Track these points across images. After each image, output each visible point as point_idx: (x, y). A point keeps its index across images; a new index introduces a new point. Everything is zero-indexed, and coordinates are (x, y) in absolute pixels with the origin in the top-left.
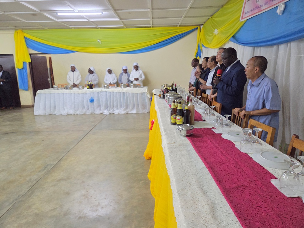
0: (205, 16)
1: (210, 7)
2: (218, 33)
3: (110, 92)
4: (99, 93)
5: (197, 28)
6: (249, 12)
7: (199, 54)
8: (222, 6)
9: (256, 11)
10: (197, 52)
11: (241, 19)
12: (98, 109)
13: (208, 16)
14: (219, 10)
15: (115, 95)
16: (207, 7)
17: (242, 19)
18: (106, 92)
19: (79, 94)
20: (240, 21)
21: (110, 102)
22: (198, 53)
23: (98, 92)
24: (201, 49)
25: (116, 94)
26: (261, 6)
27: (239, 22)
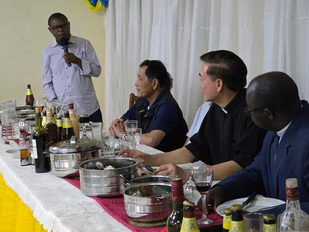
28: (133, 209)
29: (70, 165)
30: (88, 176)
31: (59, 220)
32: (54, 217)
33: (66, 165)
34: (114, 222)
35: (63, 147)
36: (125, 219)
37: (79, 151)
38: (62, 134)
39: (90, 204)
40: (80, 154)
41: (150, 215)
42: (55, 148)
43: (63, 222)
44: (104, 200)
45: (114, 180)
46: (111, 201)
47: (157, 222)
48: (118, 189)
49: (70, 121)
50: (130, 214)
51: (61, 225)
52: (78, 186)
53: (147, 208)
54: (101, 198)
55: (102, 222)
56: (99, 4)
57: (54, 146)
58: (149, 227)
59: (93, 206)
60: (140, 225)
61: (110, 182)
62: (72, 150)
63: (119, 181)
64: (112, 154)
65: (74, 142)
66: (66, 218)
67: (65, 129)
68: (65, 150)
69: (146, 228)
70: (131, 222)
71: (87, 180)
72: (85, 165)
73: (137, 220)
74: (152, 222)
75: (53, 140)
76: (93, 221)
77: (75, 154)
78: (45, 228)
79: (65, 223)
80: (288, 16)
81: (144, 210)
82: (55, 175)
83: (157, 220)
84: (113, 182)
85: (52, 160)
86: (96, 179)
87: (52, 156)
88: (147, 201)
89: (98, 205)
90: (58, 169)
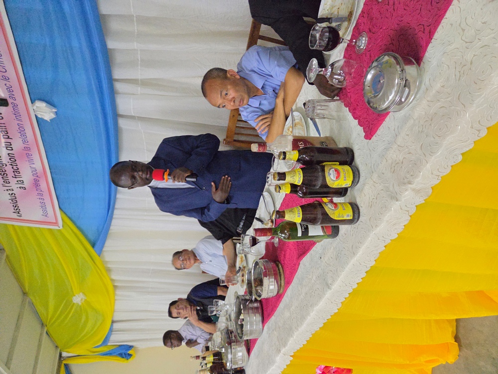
0: (40, 341)
1: (19, 318)
2: (83, 293)
5: (66, 366)
6: (43, 206)
7: (123, 351)
8: (25, 294)
9: (43, 185)
10: (119, 358)
11: (58, 226)
13: (41, 334)
14: (32, 304)
16: (17, 327)
17: (56, 223)
20: (61, 228)
22: (121, 355)
24: (113, 348)
26: (35, 172)
27: (64, 231)
28: (272, 291)
29: (240, 351)
30: (249, 332)
31: (283, 350)
32: (281, 354)
33: (240, 354)
34: (281, 305)
35: (227, 357)
36: (279, 297)
37: (230, 343)
38: (217, 362)
39: (269, 329)
40: (232, 344)
41: (275, 278)
42: (228, 364)
43: (284, 347)
44: (264, 318)
45: (250, 311)
46: (265, 312)
47: (280, 273)
48: (257, 308)
49: (209, 355)
50: (275, 293)
51: (286, 348)
52: (255, 340)
53: (271, 280)
54: (264, 321)
55: (282, 315)
56: (130, 352)
57: (227, 365)
58: (284, 276)
59: (270, 325)
60: (283, 284)
61: (252, 314)
62: (229, 350)
63: (251, 308)
64: (231, 324)
65: (223, 349)
66: (281, 344)
67: (214, 359)
68: (230, 356)
69: (285, 278)
70: (281, 292)
71: (251, 333)
72: (240, 335)
73: (279, 286)
74: (280, 276)
75: (221, 369)
76: (282, 322)
77: (232, 347)
78: (289, 363)
79: (285, 345)
80: (146, 214)
81: (272, 282)
82: (247, 363)
83: (278, 272)
84: (252, 312)
85: (236, 367)
86: (250, 325)
87: (234, 367)
88: (266, 280)
89: (269, 322)
90: (243, 360)
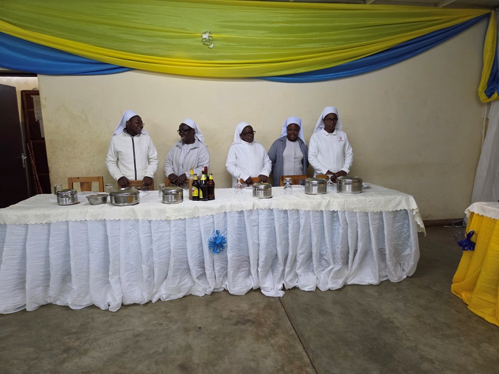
3: (285, 212)
4: (246, 214)
12: (241, 274)
15: (302, 221)
18: (272, 210)
19: (168, 221)
21: (287, 245)
23: (241, 212)
25: (307, 218)
